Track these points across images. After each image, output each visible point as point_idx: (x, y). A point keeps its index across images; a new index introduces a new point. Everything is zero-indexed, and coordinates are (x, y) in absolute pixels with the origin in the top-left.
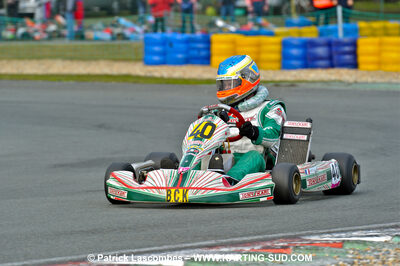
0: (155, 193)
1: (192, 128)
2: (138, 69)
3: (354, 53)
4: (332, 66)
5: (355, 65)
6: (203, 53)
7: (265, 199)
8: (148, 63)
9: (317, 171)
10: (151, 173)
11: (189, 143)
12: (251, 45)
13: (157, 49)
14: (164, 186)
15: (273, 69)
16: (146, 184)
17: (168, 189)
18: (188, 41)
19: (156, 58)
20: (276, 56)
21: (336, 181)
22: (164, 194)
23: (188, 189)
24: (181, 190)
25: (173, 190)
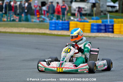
0: (53, 69)
1: (64, 50)
2: (48, 31)
3: (113, 29)
4: (106, 32)
5: (113, 32)
6: (67, 27)
8: (51, 29)
9: (101, 64)
10: (52, 63)
11: (63, 54)
13: (53, 25)
15: (88, 32)
16: (50, 66)
17: (57, 68)
18: (63, 23)
19: (53, 28)
20: (89, 29)
21: (106, 67)
22: (56, 69)
23: (63, 68)
24: (61, 68)
25: (59, 68)
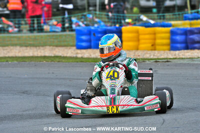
0: (100, 109)
7: (157, 110)
8: (79, 48)
12: (150, 34)
14: (105, 105)
17: (108, 107)
19: (84, 44)
20: (168, 41)
22: (105, 109)
23: (119, 106)
24: (115, 107)
25: (110, 107)
